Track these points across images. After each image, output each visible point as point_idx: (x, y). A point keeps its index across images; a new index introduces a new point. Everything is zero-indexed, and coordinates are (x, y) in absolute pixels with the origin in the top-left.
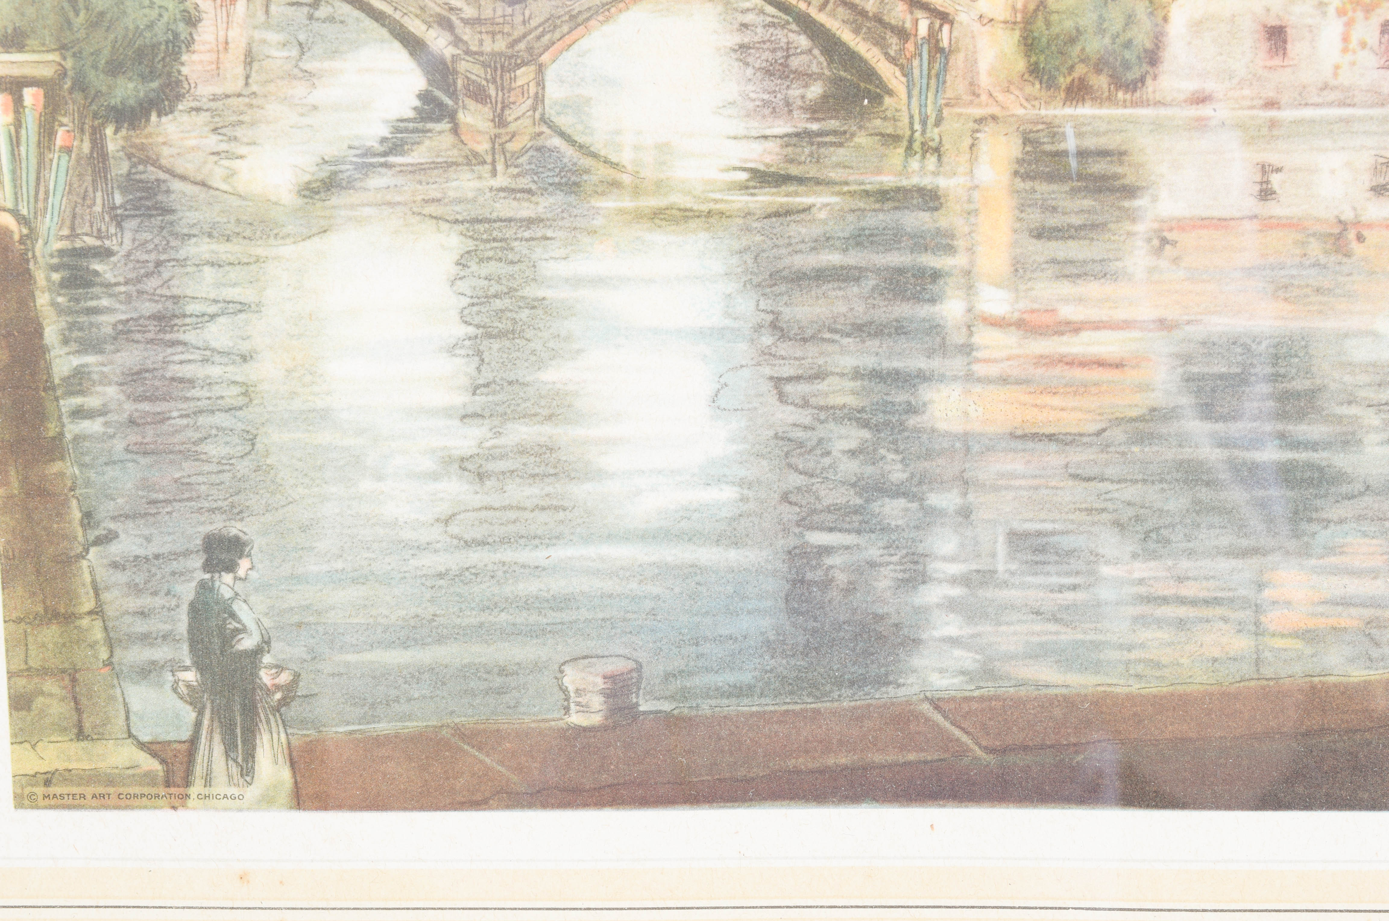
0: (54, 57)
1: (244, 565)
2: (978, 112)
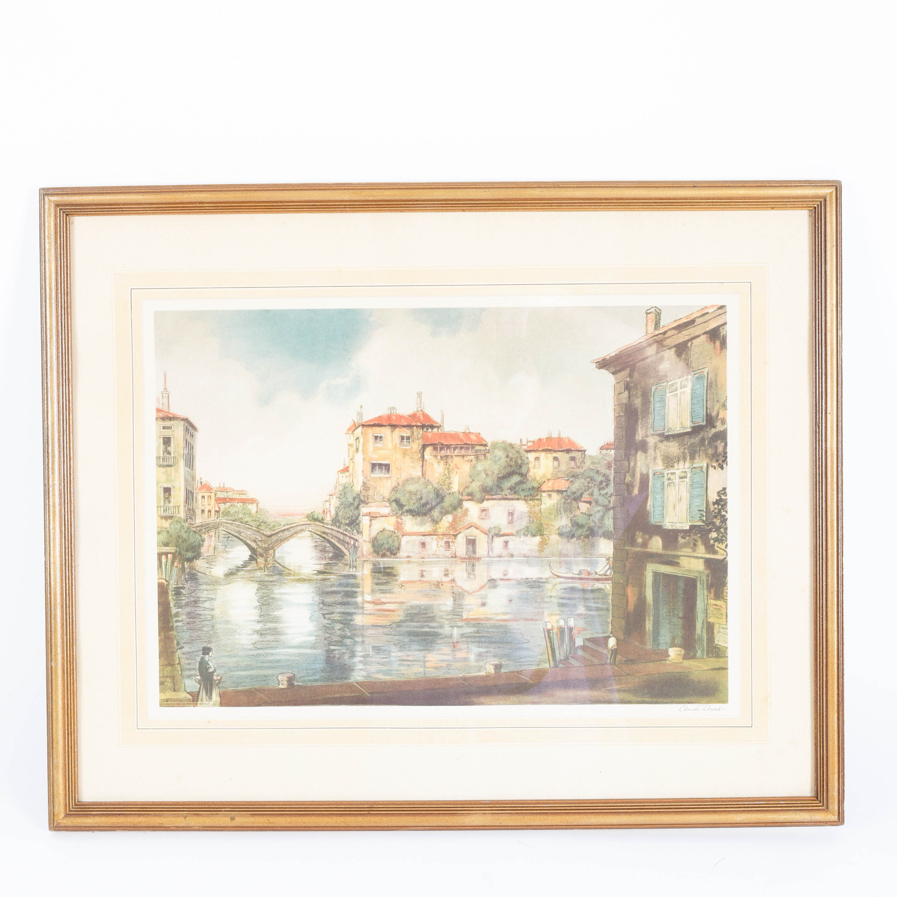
0: (175, 548)
1: (211, 653)
2: (364, 559)
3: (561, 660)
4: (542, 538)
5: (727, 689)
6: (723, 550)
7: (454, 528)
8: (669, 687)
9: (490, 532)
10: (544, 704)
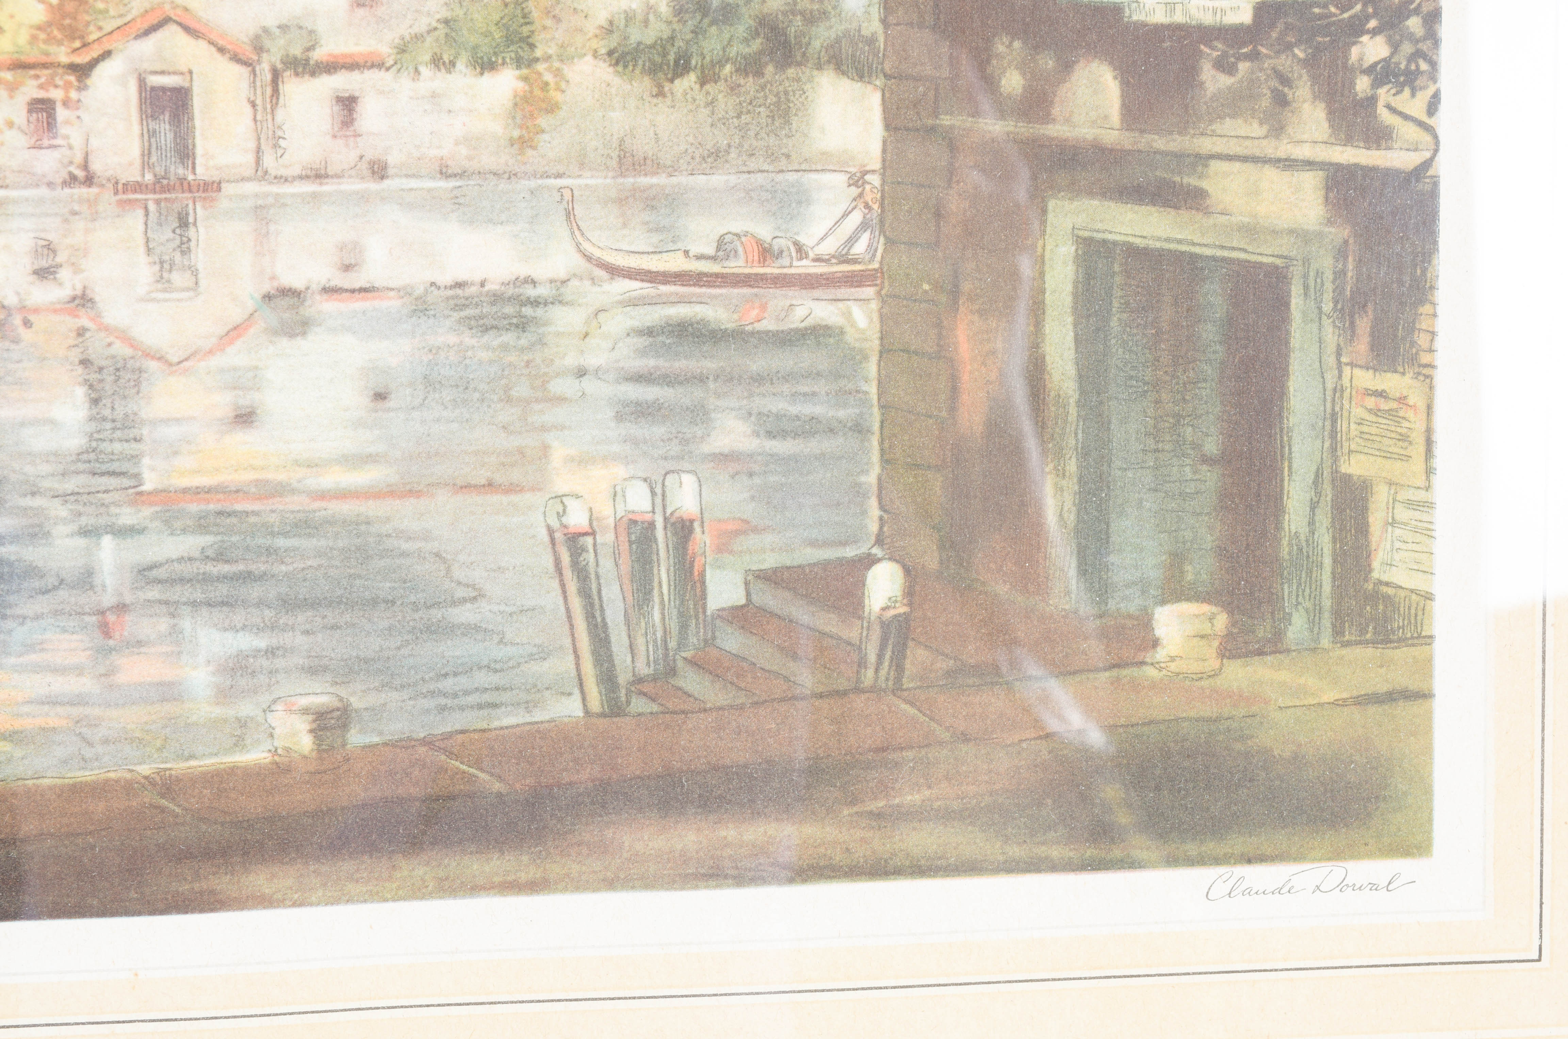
3: (639, 680)
4: (525, 79)
5: (1428, 791)
6: (1421, 124)
7: (72, 33)
8: (1158, 788)
9: (259, 49)
10: (565, 890)
